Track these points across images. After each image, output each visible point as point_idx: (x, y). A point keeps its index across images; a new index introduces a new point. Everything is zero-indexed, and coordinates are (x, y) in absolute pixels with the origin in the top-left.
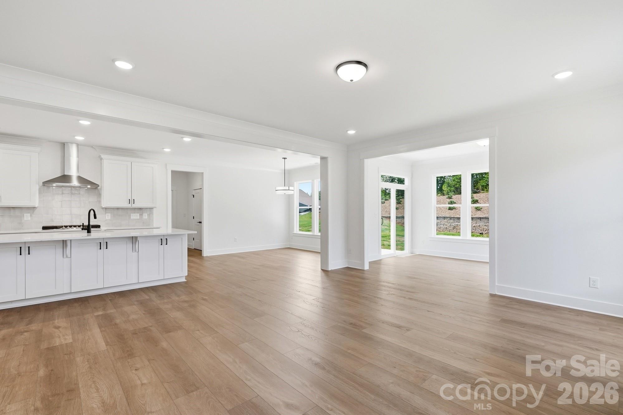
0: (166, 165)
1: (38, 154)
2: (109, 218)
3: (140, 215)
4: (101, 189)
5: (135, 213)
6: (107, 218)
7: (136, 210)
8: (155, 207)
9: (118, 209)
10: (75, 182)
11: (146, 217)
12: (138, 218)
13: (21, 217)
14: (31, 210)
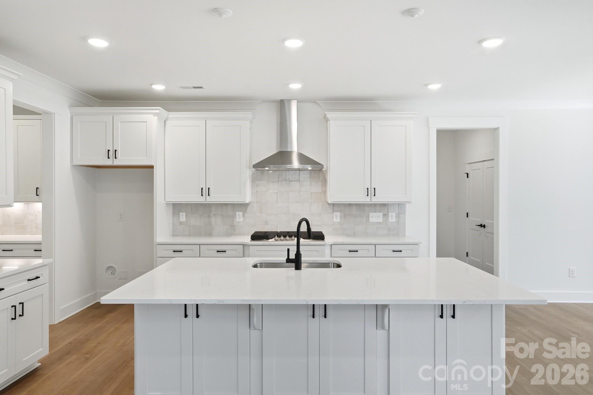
0: (428, 119)
1: (251, 122)
2: (339, 220)
3: (383, 215)
4: (326, 171)
5: (376, 212)
6: (335, 220)
7: (377, 208)
8: (409, 202)
9: (350, 205)
10: (296, 164)
11: (394, 220)
12: (381, 220)
13: (234, 216)
14: (243, 206)
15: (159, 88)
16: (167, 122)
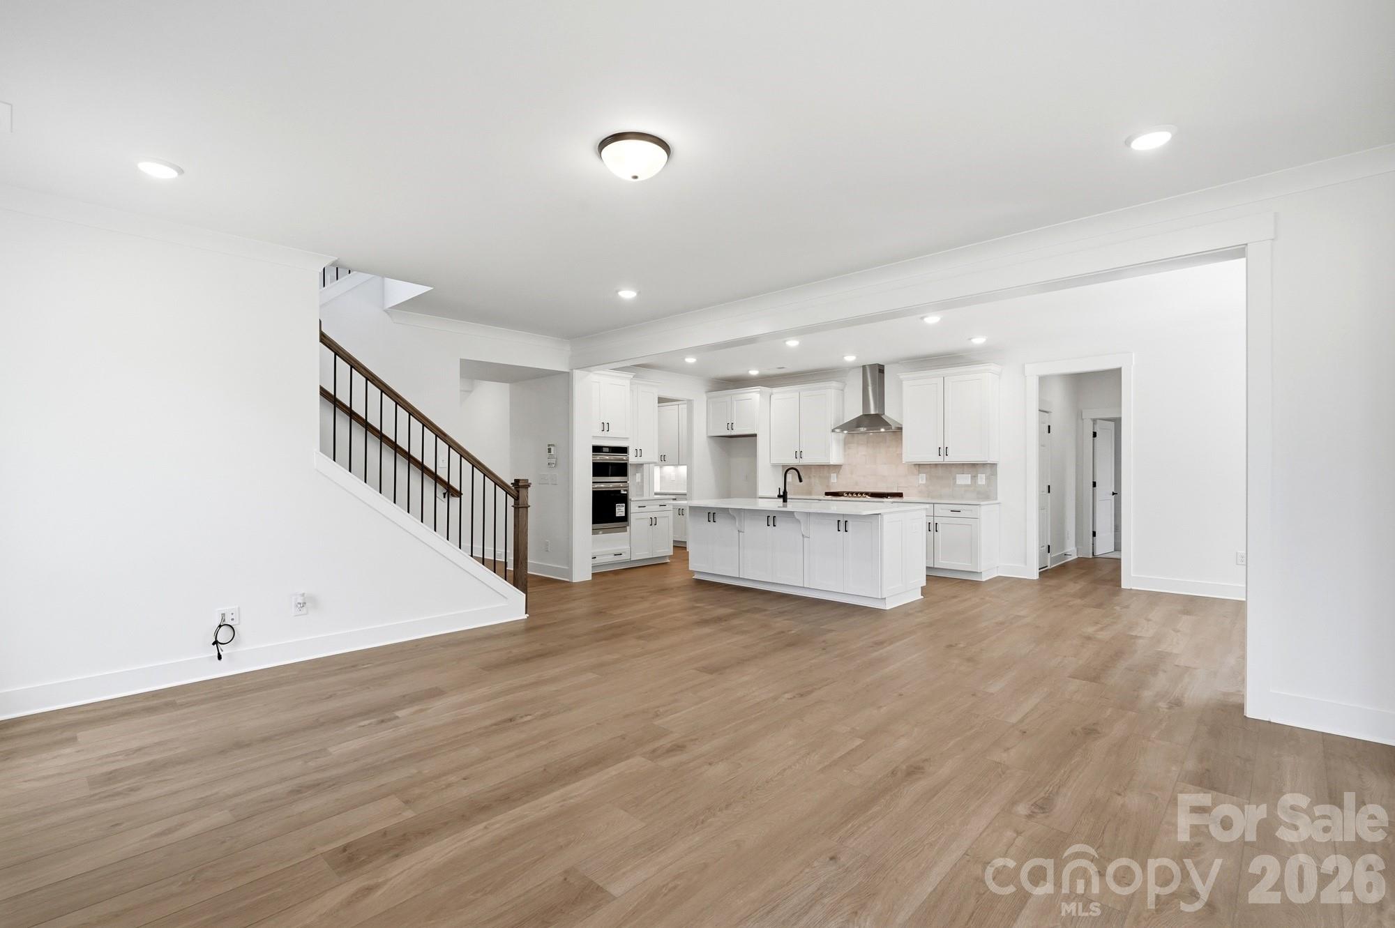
2: (924, 482)
3: (972, 477)
5: (960, 474)
6: (920, 482)
7: (965, 469)
8: (998, 462)
9: (936, 466)
11: (986, 481)
12: (969, 482)
13: (828, 478)
14: (837, 468)
15: (754, 372)
16: (772, 396)
